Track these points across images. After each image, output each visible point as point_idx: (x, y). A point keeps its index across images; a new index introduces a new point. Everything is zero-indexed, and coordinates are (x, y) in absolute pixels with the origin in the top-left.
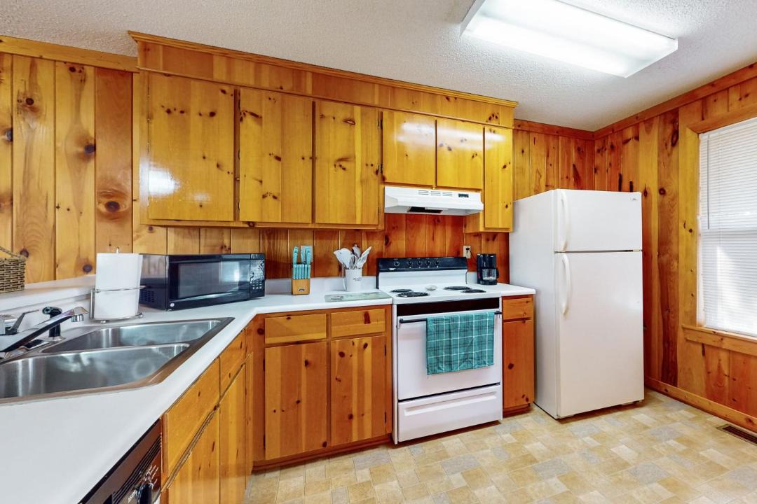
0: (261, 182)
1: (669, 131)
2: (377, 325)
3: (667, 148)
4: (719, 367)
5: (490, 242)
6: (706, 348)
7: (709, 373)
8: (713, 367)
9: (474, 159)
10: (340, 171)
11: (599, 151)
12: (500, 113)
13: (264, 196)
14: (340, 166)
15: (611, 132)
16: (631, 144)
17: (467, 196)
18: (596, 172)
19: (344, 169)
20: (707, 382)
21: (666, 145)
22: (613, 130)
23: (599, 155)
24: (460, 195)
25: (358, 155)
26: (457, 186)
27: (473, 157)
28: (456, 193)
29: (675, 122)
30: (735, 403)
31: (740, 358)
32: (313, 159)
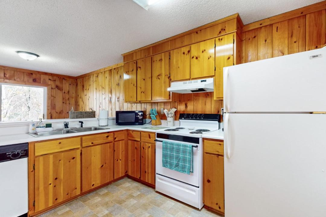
0: (141, 88)
2: (152, 140)
9: (210, 59)
10: (158, 80)
12: (227, 26)
13: (141, 93)
14: (158, 78)
17: (205, 81)
19: (159, 79)
24: (202, 81)
25: (163, 72)
26: (200, 77)
27: (209, 58)
28: (200, 80)
32: (152, 77)
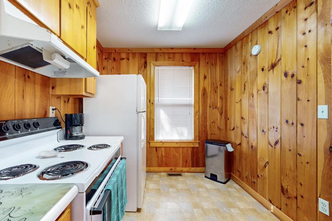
1: (143, 61)
3: (142, 68)
4: (162, 154)
5: (66, 103)
6: (157, 148)
7: (158, 157)
8: (160, 155)
11: (106, 59)
15: (114, 52)
16: (125, 61)
18: (104, 69)
20: (158, 161)
21: (142, 66)
22: (115, 51)
23: (106, 61)
29: (145, 58)
30: (167, 165)
31: (168, 149)
